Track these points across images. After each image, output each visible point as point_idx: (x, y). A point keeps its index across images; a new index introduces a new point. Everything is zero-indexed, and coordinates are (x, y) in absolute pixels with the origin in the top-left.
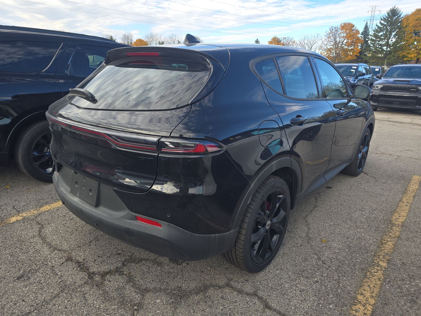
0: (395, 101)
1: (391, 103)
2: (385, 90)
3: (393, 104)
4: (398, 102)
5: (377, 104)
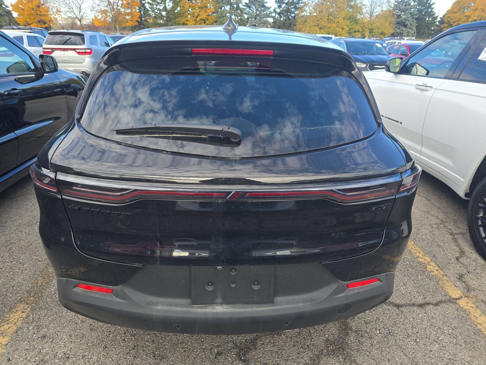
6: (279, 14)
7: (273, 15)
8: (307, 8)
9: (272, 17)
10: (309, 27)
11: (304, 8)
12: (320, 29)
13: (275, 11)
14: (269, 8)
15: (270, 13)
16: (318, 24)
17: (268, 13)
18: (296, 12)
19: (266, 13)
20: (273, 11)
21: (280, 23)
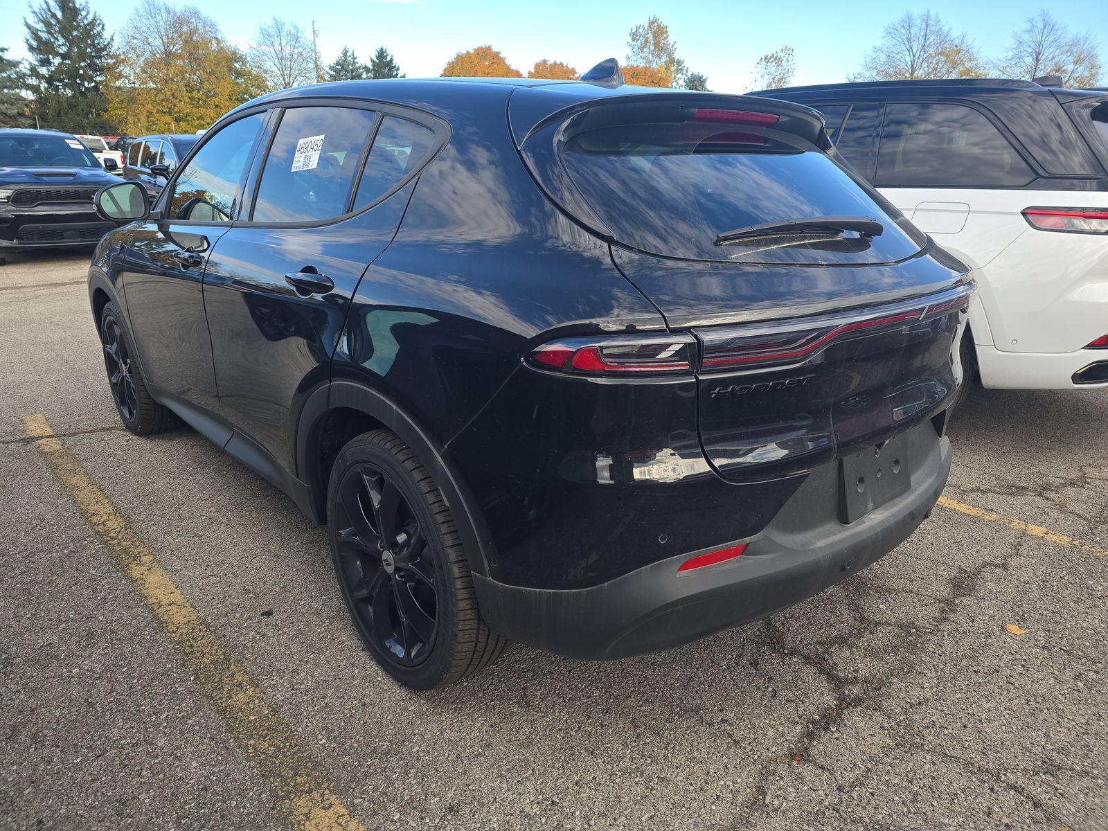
0: (68, 230)
1: (59, 235)
2: (26, 202)
3: (62, 238)
4: (74, 230)
5: (19, 243)
6: (50, 80)
7: (33, 81)
8: (126, 71)
9: (28, 87)
10: (145, 114)
11: (117, 70)
12: (177, 120)
13: (34, 72)
14: (15, 64)
15: (22, 76)
16: (170, 109)
17: (14, 76)
18: (98, 79)
19: (9, 76)
20: (29, 73)
21: (59, 103)
